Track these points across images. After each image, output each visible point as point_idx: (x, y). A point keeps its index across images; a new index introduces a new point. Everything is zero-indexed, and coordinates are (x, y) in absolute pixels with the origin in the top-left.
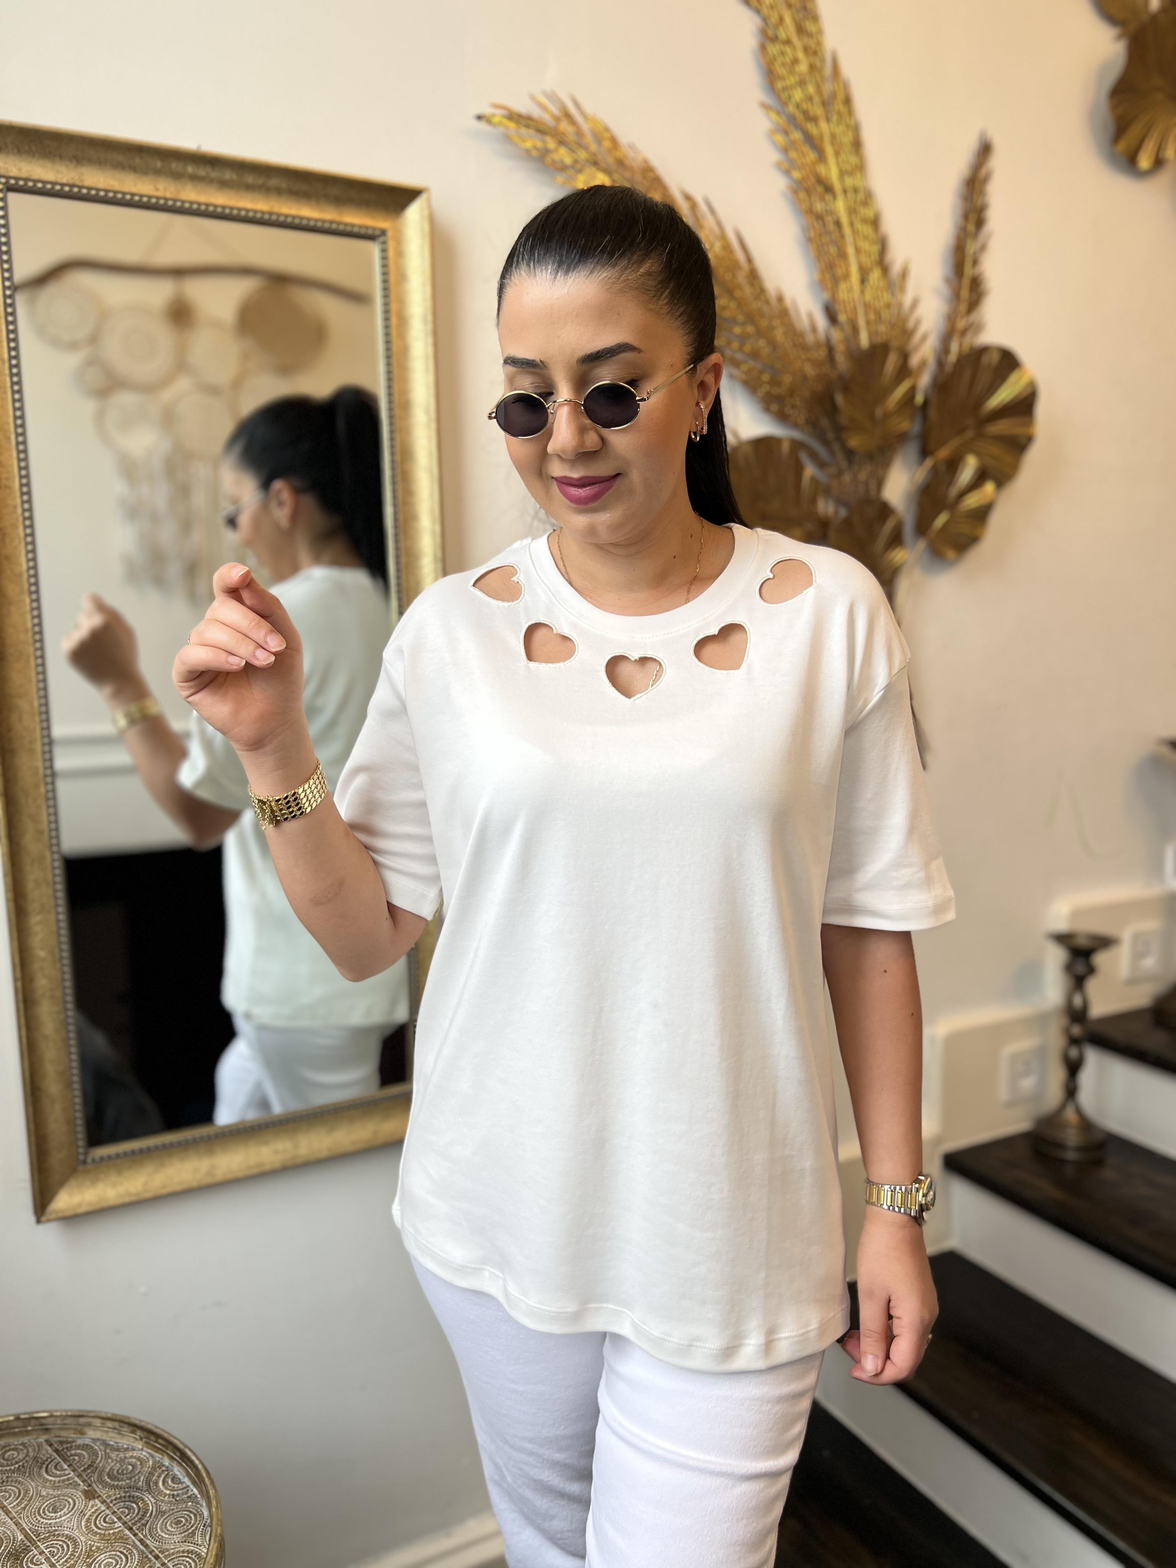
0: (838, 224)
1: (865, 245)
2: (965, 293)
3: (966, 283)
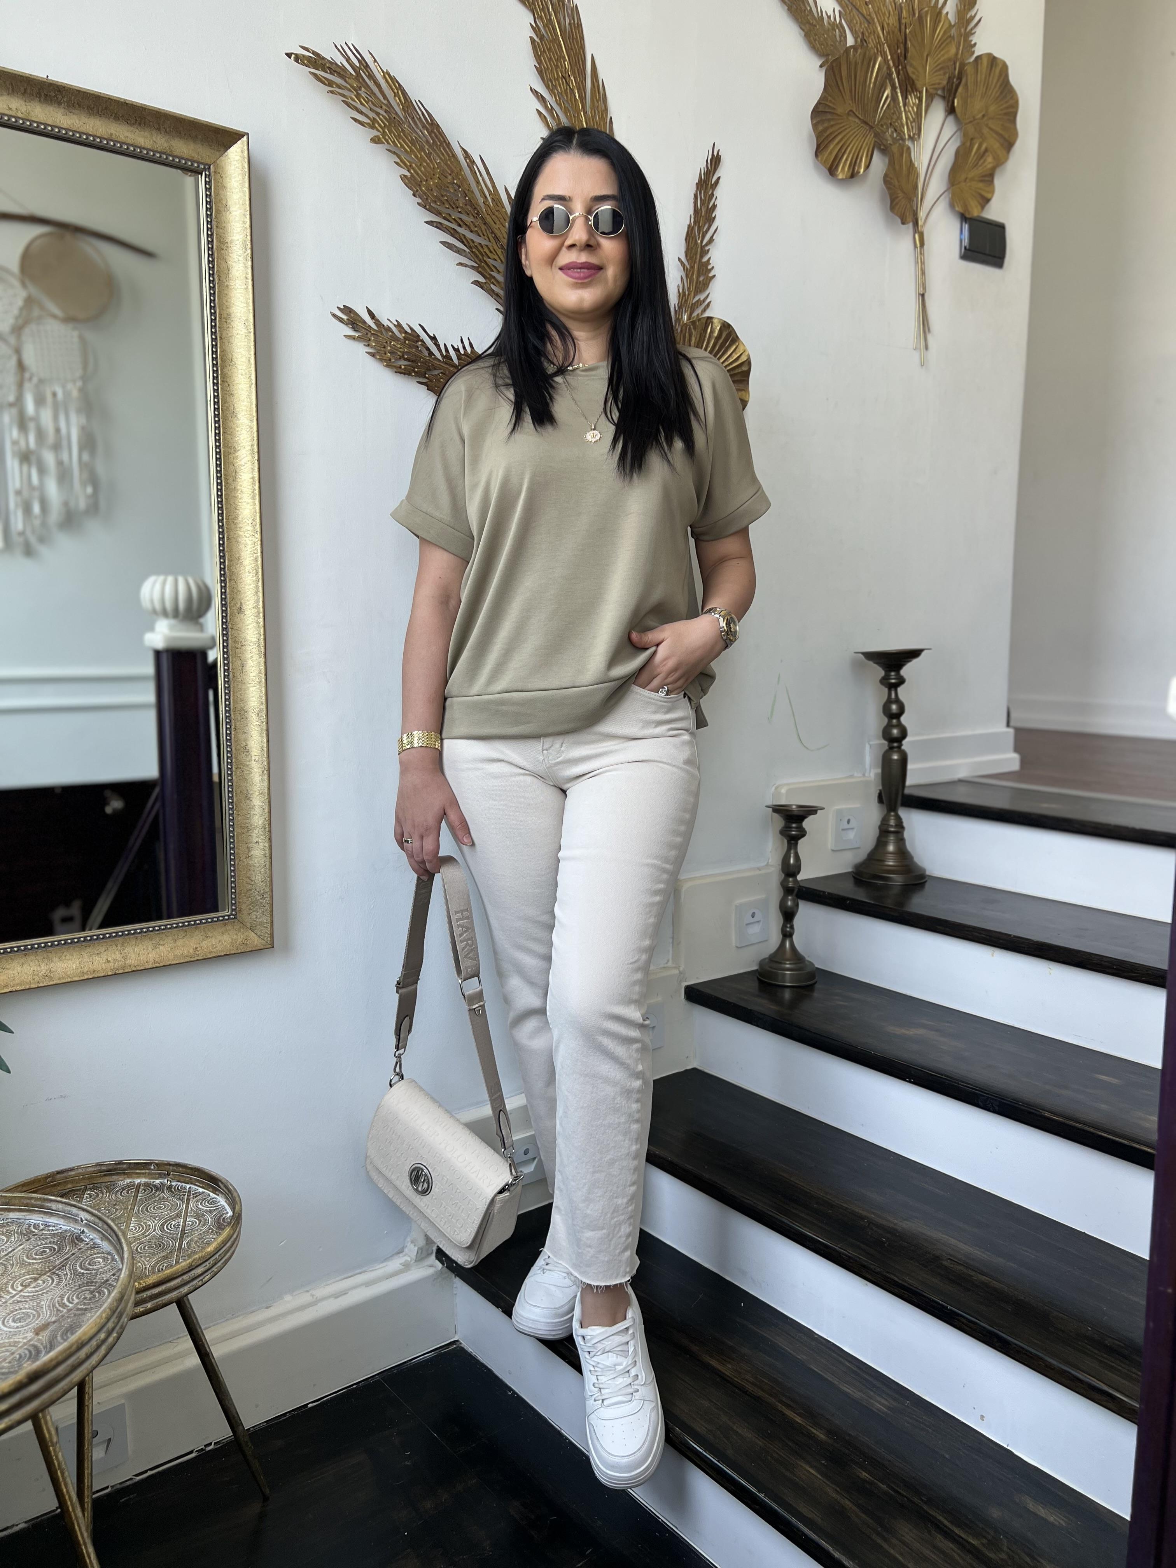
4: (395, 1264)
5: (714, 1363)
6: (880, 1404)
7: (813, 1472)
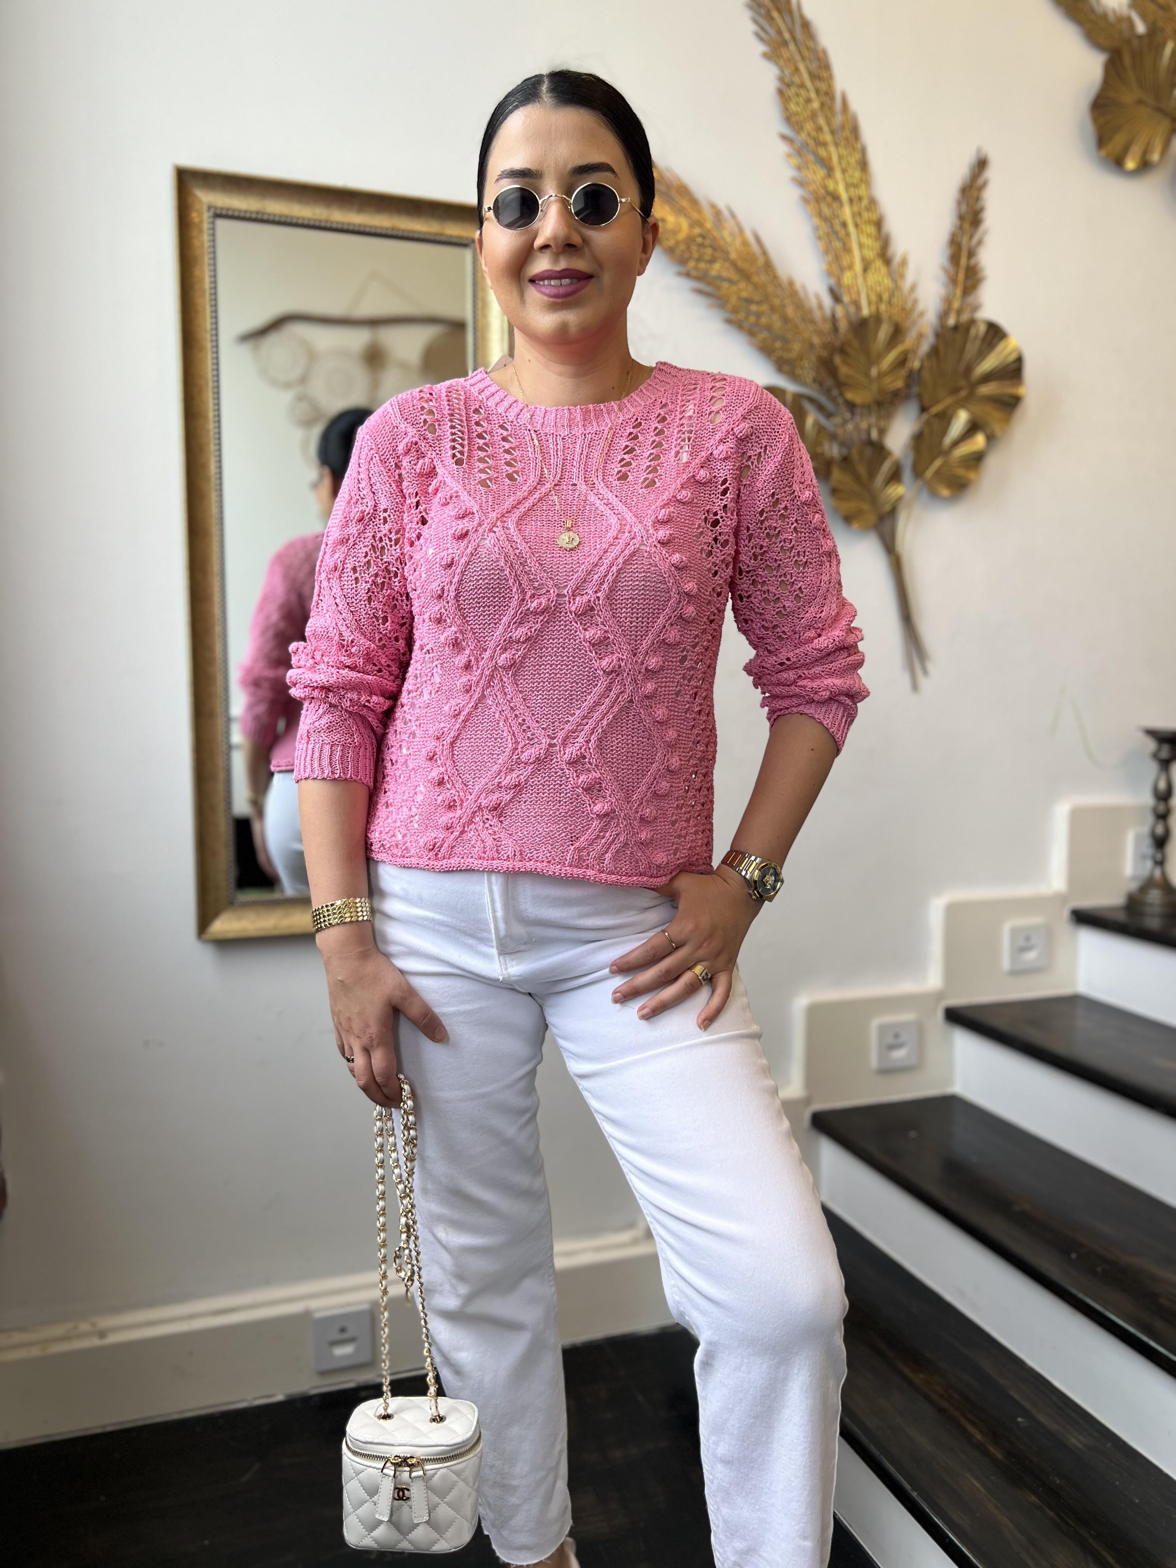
0: (844, 224)
1: (868, 242)
2: (962, 279)
3: (963, 271)
4: (625, 1237)
5: (907, 1371)
6: (1076, 1440)
7: (978, 1485)
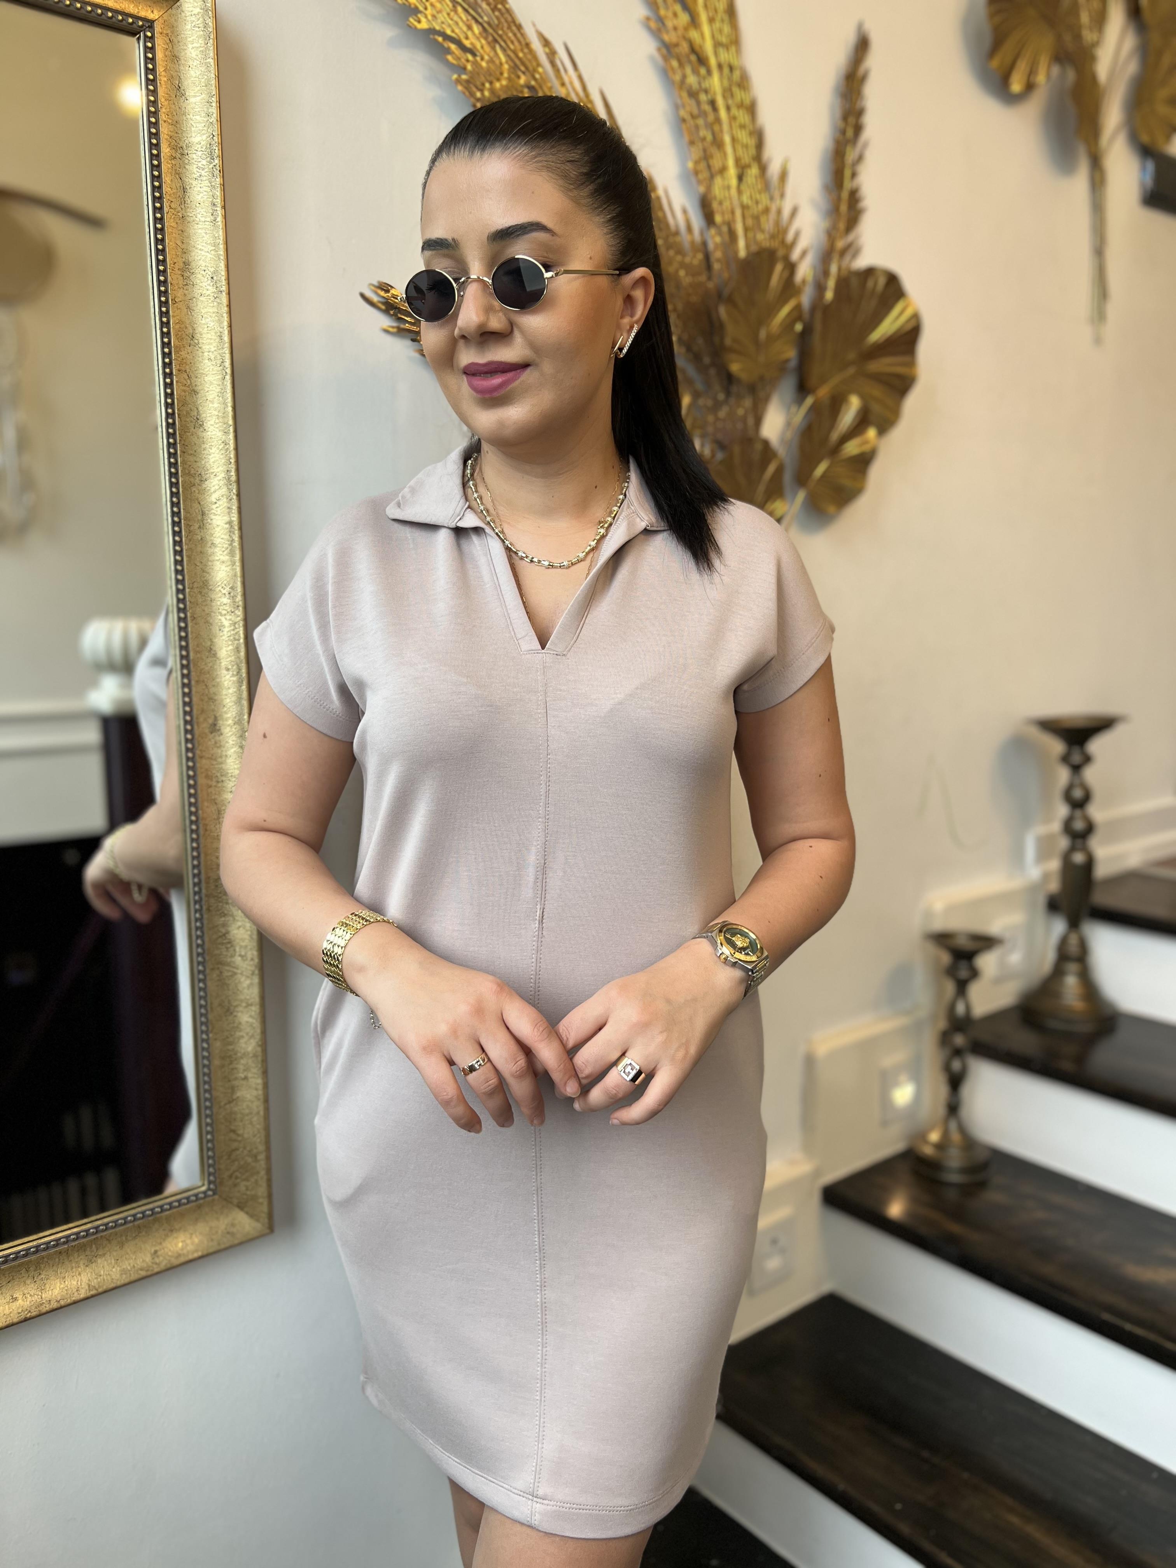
0: (713, 103)
1: (743, 136)
2: (844, 208)
3: (845, 195)
